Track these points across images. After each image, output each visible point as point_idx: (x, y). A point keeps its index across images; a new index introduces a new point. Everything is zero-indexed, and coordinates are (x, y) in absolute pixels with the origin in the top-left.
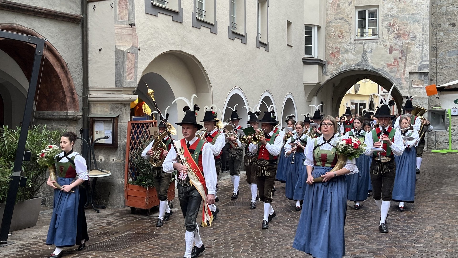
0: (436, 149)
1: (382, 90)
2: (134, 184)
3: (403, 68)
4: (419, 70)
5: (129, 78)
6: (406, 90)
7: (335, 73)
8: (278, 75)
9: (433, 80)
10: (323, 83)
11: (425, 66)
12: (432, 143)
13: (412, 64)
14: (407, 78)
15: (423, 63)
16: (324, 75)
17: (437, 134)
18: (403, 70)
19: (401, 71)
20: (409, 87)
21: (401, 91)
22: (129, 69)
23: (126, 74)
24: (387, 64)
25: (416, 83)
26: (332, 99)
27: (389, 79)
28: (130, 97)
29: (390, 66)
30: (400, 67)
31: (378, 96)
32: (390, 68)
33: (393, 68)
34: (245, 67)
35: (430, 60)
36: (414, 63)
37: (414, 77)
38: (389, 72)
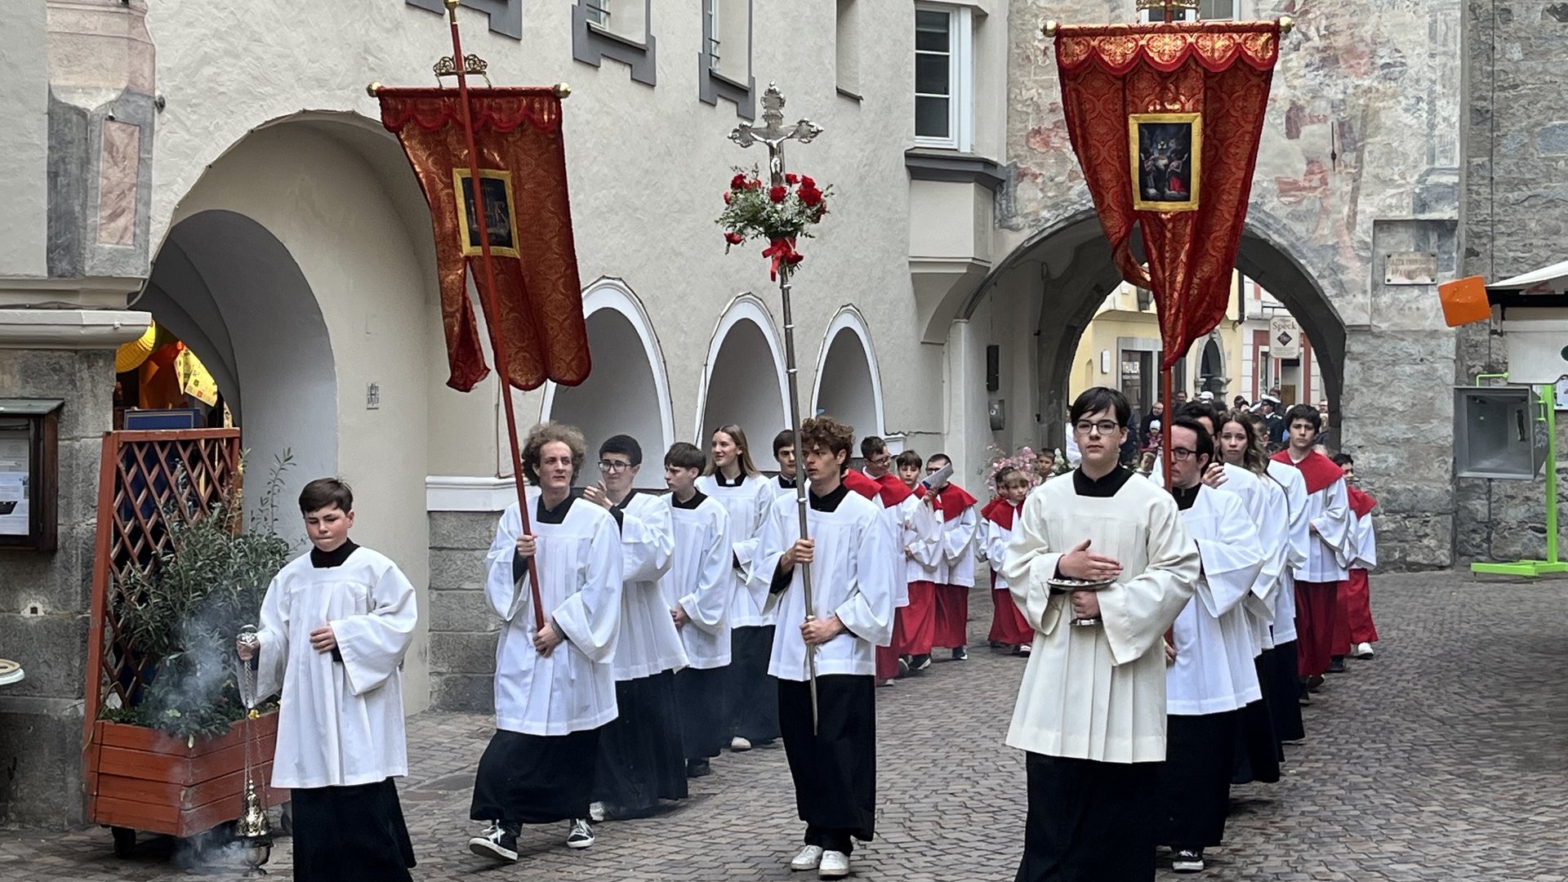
0: (1494, 560)
1: (1257, 296)
2: (129, 722)
3: (1347, 198)
4: (1415, 212)
5: (111, 235)
6: (1360, 299)
7: (1050, 218)
9: (1477, 254)
10: (996, 260)
11: (1443, 194)
12: (1474, 531)
13: (1387, 183)
14: (1364, 245)
15: (1433, 179)
16: (1001, 227)
17: (1495, 490)
18: (1346, 210)
19: (1340, 212)
20: (1375, 286)
21: (1336, 303)
22: (113, 196)
23: (96, 218)
24: (1278, 181)
25: (1401, 267)
26: (1038, 334)
27: (1285, 249)
28: (117, 323)
29: (1291, 190)
30: (1333, 194)
31: (1241, 321)
32: (1292, 199)
33: (1305, 202)
34: (646, 188)
35: (1466, 165)
36: (1396, 177)
37: (1392, 242)
38: (1287, 217)
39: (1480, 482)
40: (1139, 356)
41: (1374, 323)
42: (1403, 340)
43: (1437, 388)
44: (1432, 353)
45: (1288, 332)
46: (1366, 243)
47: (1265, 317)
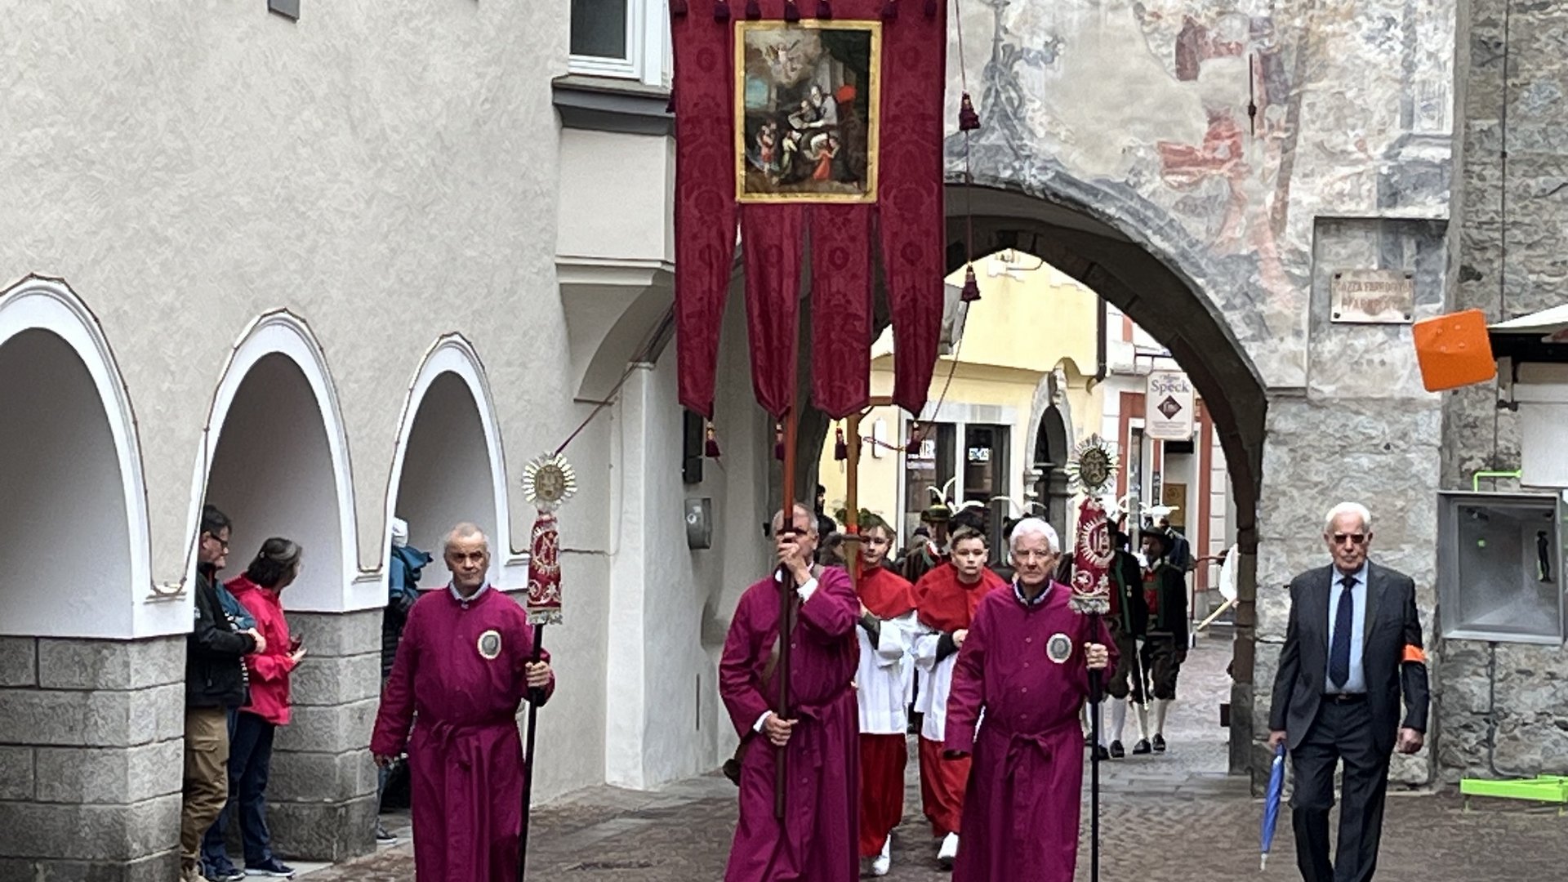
0: (1497, 775)
1: (1128, 336)
3: (1273, 179)
4: (1380, 204)
6: (1291, 344)
8: (368, 203)
9: (1479, 277)
11: (1424, 177)
12: (1467, 727)
13: (1337, 156)
14: (1299, 257)
15: (1409, 152)
17: (1500, 660)
18: (1270, 199)
19: (1261, 202)
20: (1315, 324)
21: (1252, 351)
24: (1163, 148)
25: (1356, 295)
27: (1170, 260)
29: (1183, 163)
30: (1250, 172)
31: (1101, 376)
32: (1184, 179)
33: (1205, 183)
34: (109, 128)
35: (1463, 131)
36: (1351, 148)
37: (1343, 252)
38: (1176, 207)
39: (1477, 648)
40: (934, 429)
41: (1313, 384)
42: (1358, 413)
43: (1411, 493)
44: (1404, 436)
45: (1176, 396)
46: (1302, 254)
47: (1139, 371)
